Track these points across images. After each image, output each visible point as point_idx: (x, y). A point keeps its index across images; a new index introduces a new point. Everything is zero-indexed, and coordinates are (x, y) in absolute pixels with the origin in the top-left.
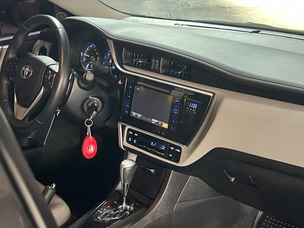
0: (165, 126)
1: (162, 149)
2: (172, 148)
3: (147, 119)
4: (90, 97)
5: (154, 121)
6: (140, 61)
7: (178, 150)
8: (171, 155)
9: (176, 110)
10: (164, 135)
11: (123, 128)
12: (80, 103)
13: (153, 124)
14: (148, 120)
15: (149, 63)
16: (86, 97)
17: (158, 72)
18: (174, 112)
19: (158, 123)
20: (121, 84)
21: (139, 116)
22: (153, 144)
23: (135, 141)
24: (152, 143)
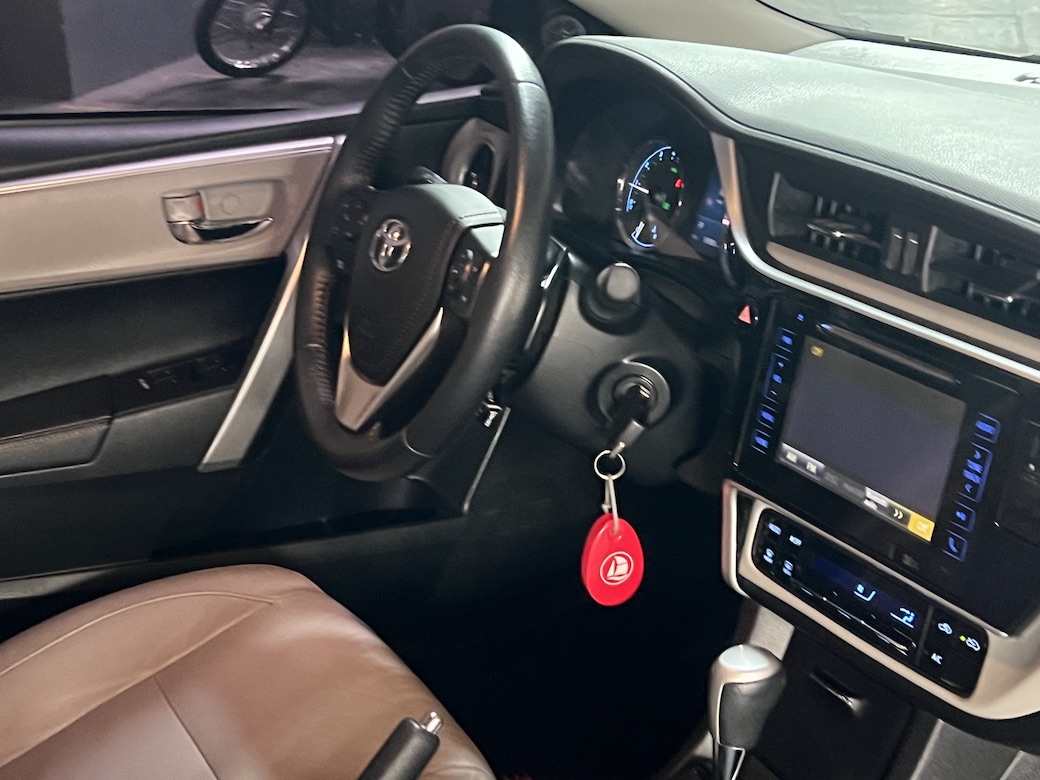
0: (922, 527)
1: (903, 621)
2: (946, 625)
3: (847, 486)
4: (626, 361)
5: (874, 500)
6: (838, 234)
7: (972, 643)
8: (936, 658)
9: (977, 468)
10: (909, 568)
11: (745, 505)
12: (583, 382)
13: (867, 513)
14: (849, 489)
15: (875, 244)
16: (609, 360)
17: (911, 286)
18: (968, 475)
19: (891, 510)
20: (748, 321)
21: (813, 465)
22: (866, 593)
23: (788, 566)
24: (860, 588)
